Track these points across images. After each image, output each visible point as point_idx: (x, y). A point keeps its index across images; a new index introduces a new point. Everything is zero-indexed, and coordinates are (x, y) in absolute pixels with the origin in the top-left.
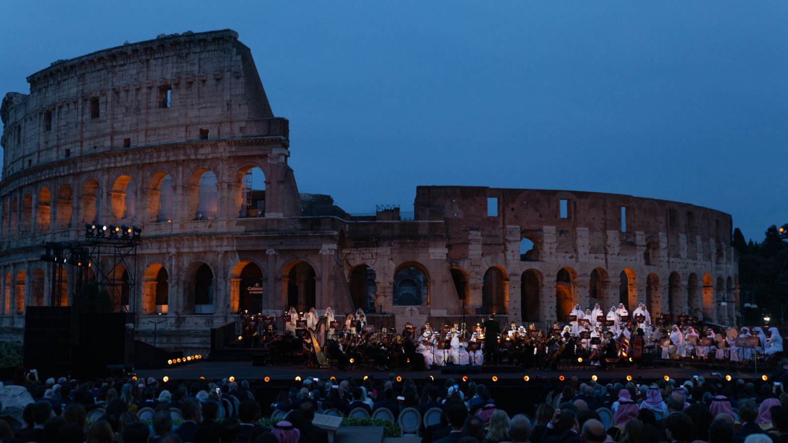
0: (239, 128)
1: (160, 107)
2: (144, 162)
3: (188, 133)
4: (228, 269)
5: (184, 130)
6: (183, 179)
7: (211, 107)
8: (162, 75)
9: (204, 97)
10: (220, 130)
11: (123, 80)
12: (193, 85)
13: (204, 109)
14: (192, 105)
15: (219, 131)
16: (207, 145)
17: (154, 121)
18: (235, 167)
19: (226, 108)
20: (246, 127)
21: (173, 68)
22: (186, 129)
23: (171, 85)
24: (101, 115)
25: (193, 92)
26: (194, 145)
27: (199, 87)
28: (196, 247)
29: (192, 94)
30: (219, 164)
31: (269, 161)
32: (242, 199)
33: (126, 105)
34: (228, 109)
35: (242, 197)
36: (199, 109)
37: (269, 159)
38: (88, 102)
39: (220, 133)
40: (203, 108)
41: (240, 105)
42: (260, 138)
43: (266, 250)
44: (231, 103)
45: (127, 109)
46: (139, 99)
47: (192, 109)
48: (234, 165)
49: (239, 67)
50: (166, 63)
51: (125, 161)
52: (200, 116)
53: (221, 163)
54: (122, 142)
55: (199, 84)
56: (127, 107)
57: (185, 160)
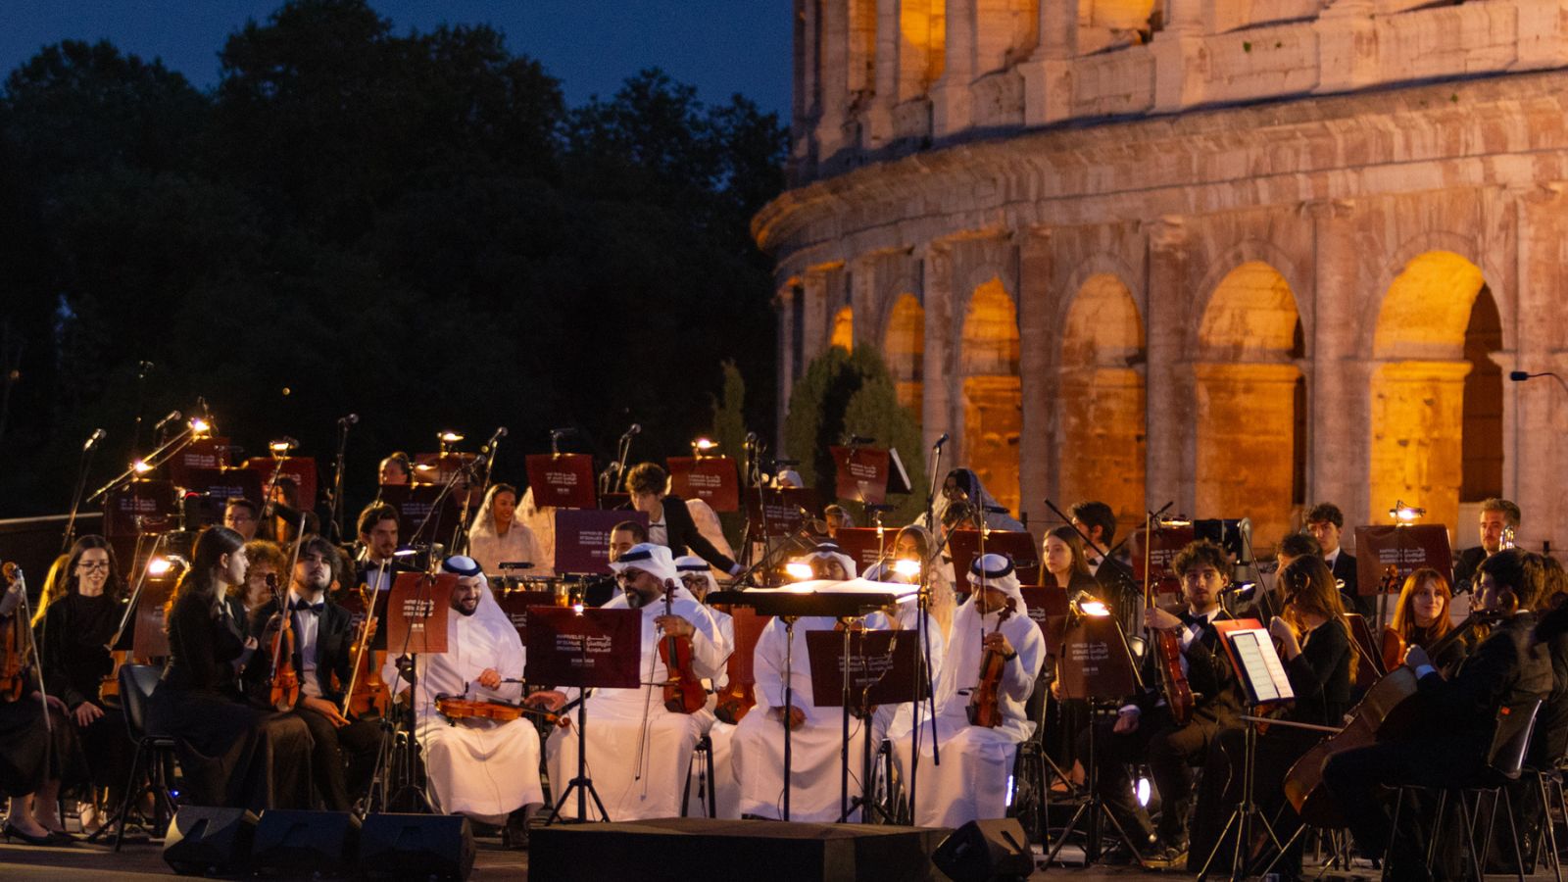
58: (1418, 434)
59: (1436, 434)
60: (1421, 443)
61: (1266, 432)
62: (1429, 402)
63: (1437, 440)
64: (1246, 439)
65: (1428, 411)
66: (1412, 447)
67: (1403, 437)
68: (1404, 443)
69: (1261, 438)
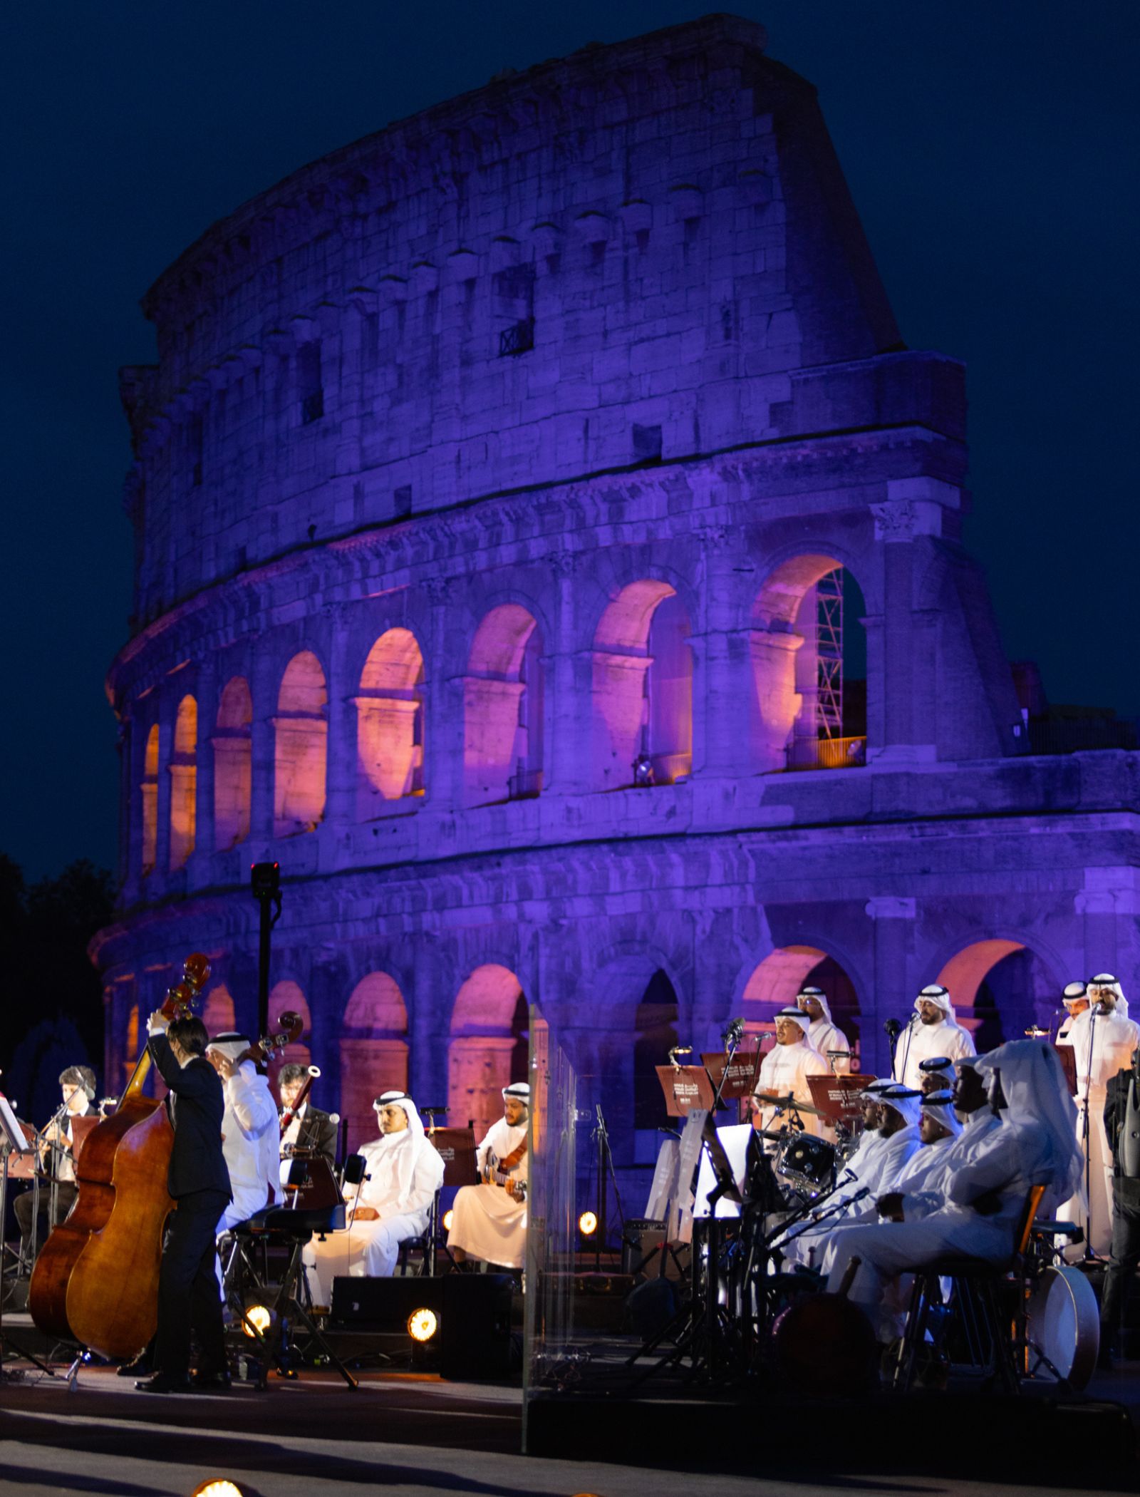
0: (767, 407)
1: (502, 354)
2: (449, 574)
3: (592, 443)
4: (732, 982)
5: (580, 433)
6: (575, 627)
7: (668, 335)
8: (505, 228)
9: (643, 298)
10: (701, 421)
11: (389, 264)
12: (607, 256)
13: (646, 345)
14: (605, 334)
15: (696, 427)
16: (651, 485)
17: (484, 411)
18: (754, 566)
19: (719, 332)
20: (791, 402)
21: (540, 196)
22: (586, 430)
23: (534, 262)
24: (327, 407)
25: (606, 283)
26: (605, 490)
27: (626, 261)
28: (615, 894)
29: (603, 289)
30: (698, 560)
31: (879, 535)
32: (799, 697)
33: (399, 361)
34: (727, 337)
35: (797, 692)
36: (630, 345)
37: (877, 524)
38: (293, 364)
39: (702, 436)
40: (642, 340)
41: (771, 315)
42: (836, 440)
43: (868, 901)
44: (736, 310)
45: (400, 376)
46: (437, 330)
47: (604, 349)
48: (749, 559)
49: (766, 161)
50: (519, 182)
51: (392, 572)
52: (631, 375)
53: (703, 556)
54: (389, 499)
55: (626, 247)
56: (400, 366)
57: (583, 552)
58: (481, 1085)
60: (483, 1092)
62: (488, 1065)
65: (487, 1070)
66: (476, 1094)
67: (470, 1087)
68: (471, 1092)
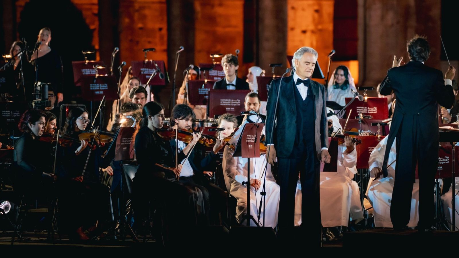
59: (320, 27)
61: (229, 26)
63: (321, 31)
64: (220, 30)
69: (228, 30)
